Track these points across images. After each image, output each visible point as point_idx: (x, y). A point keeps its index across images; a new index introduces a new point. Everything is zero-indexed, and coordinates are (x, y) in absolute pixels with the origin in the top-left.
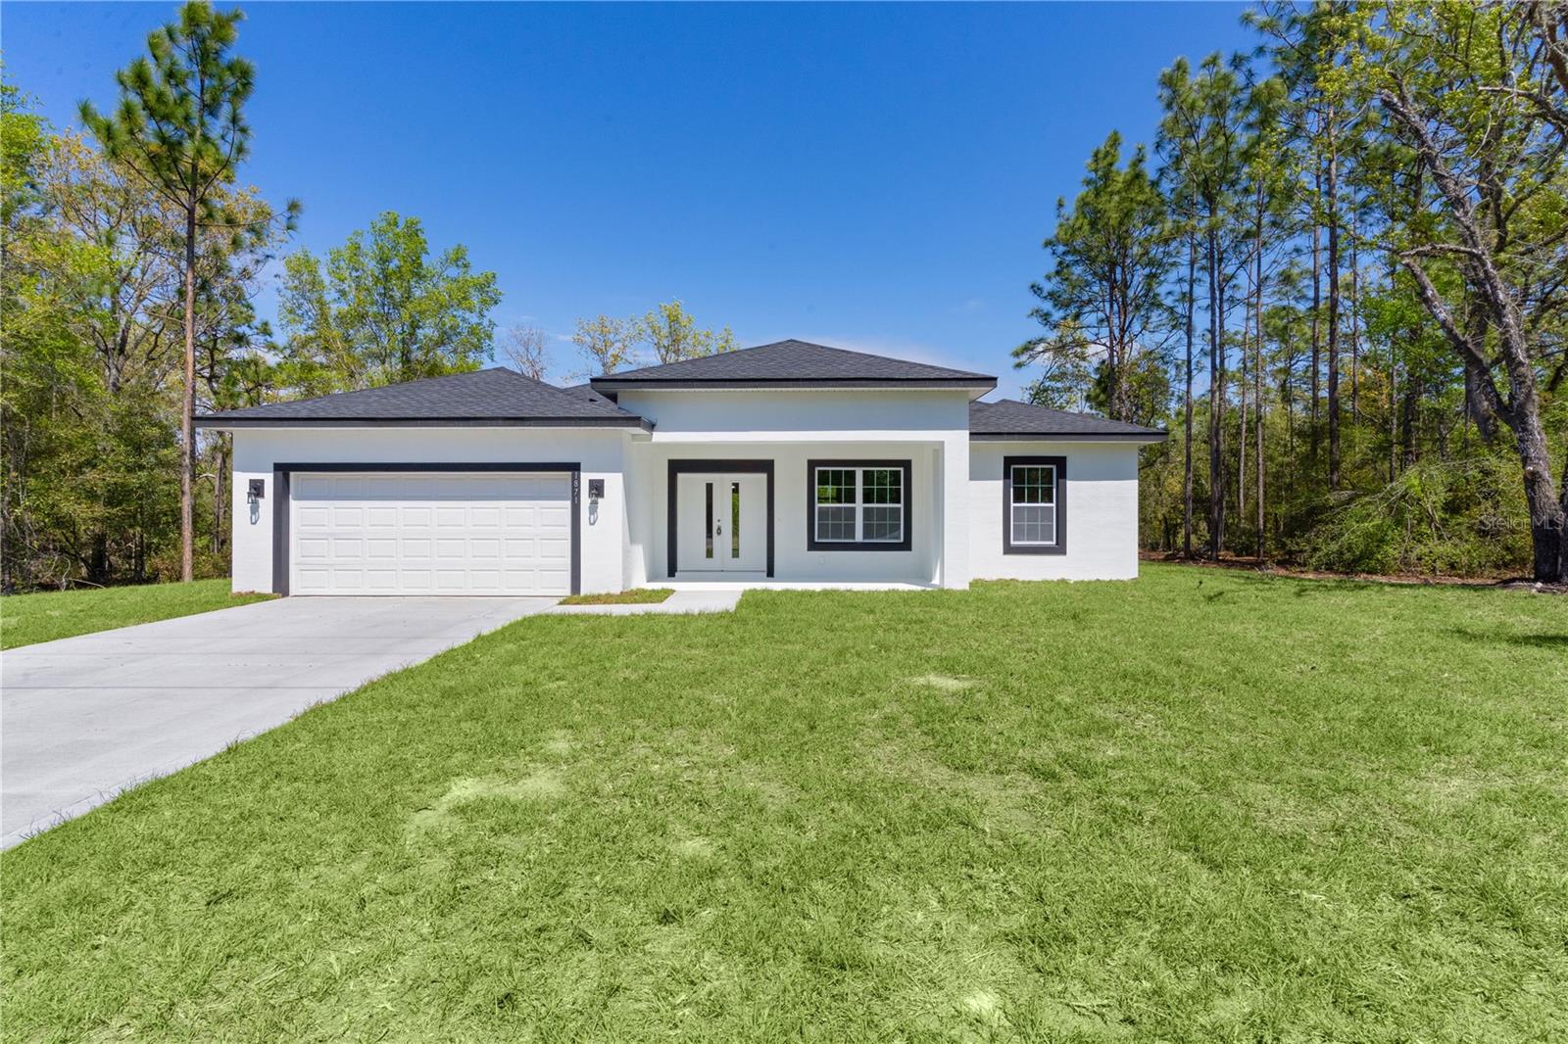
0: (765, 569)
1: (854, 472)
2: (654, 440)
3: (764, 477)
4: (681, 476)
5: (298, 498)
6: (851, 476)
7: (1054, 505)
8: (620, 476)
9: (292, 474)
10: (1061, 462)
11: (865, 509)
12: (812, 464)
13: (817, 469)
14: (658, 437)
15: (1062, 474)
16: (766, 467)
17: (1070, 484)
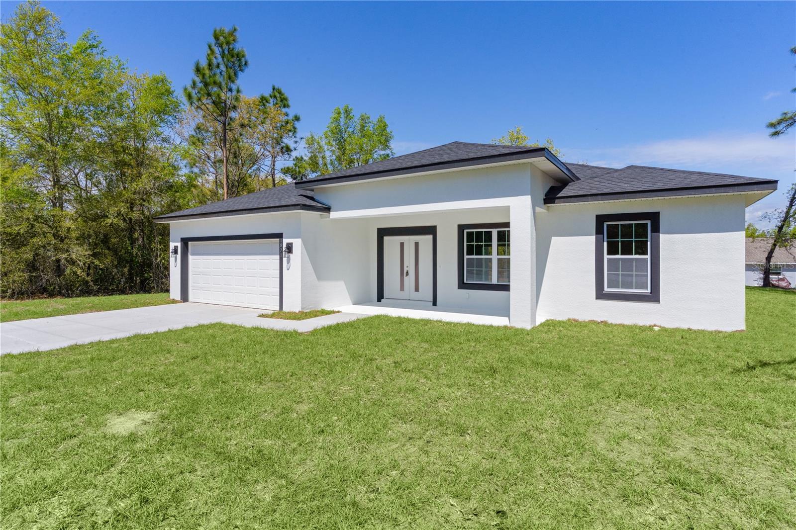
0: (432, 299)
1: (491, 232)
2: (331, 217)
3: (431, 237)
4: (386, 239)
5: (193, 254)
6: (489, 235)
7: (648, 257)
8: (300, 240)
9: (189, 243)
10: (654, 217)
11: (499, 260)
12: (461, 228)
13: (466, 231)
14: (334, 215)
15: (656, 229)
16: (431, 230)
17: (663, 237)
